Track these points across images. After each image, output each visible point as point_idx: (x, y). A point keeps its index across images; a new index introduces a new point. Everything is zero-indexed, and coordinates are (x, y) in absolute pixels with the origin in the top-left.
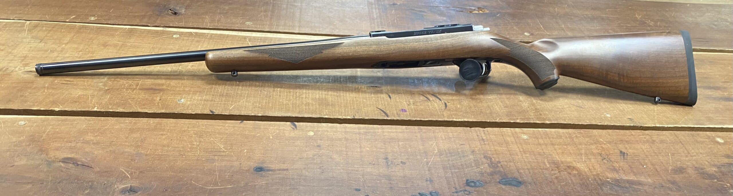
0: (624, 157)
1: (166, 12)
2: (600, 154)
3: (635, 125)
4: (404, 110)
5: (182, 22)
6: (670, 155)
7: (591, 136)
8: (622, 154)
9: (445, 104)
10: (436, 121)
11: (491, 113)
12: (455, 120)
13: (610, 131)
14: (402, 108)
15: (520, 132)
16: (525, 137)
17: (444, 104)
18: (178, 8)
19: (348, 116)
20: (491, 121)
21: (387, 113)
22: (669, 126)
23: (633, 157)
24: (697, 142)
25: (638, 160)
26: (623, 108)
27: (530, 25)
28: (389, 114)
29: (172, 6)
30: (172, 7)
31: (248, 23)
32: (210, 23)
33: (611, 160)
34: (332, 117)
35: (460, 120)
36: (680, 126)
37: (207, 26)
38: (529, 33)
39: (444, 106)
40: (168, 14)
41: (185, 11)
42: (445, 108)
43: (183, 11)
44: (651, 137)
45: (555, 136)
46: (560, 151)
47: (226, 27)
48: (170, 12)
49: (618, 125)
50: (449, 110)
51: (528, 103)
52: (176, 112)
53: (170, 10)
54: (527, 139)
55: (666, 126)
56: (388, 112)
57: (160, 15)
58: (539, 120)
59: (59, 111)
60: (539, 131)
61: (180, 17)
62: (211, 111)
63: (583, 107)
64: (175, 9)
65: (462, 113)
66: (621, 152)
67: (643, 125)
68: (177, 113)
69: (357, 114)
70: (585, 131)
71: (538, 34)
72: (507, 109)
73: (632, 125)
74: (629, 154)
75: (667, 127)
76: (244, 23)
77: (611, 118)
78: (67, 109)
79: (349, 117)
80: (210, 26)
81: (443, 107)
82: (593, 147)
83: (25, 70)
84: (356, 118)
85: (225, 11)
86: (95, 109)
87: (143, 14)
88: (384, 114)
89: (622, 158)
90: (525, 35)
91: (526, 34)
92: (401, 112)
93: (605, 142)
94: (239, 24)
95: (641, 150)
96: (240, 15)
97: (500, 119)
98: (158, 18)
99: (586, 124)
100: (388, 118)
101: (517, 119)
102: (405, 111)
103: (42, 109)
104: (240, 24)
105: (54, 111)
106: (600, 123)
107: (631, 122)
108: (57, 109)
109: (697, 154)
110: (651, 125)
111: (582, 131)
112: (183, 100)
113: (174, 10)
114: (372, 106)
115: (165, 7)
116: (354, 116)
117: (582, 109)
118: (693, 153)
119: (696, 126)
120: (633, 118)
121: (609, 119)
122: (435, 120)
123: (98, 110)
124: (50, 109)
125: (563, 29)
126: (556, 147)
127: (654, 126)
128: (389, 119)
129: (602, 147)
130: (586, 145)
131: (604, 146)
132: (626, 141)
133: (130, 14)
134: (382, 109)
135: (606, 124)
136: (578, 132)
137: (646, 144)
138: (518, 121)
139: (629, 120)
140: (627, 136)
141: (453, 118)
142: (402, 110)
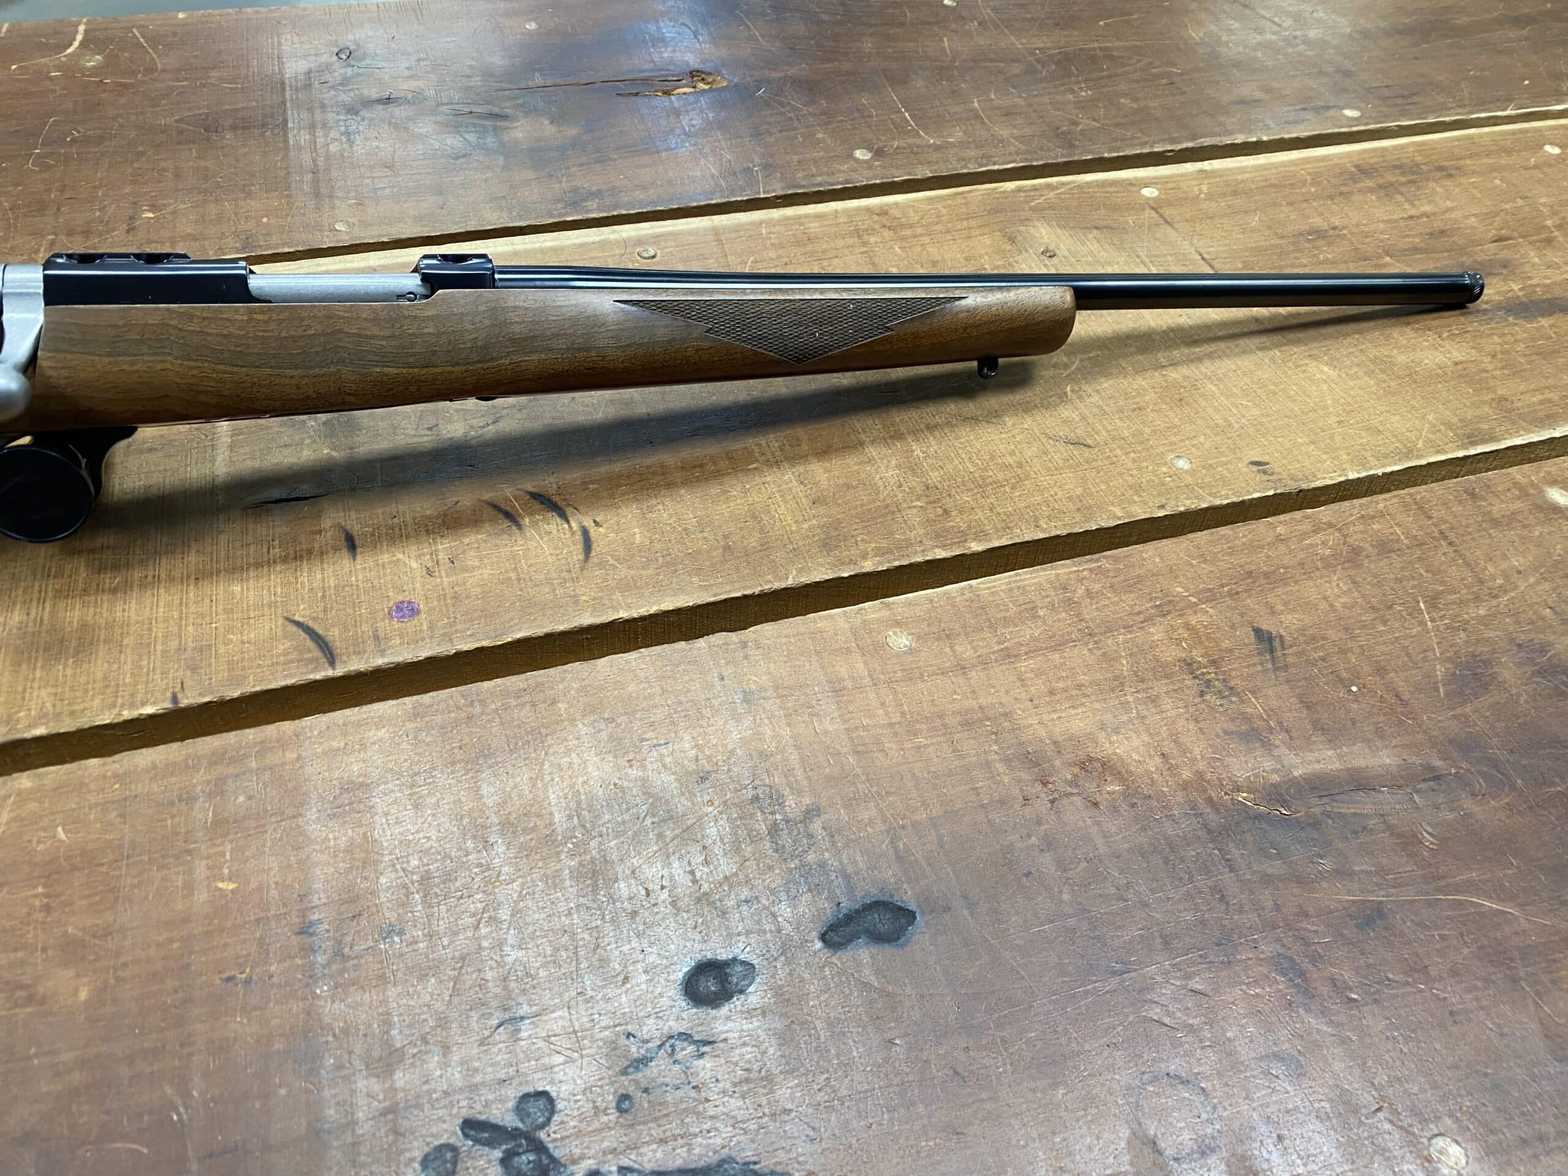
0: (1273, 660)
2: (1189, 664)
3: (1279, 491)
4: (406, 610)
6: (1422, 605)
7: (1140, 579)
8: (1265, 640)
9: (585, 532)
10: (549, 636)
11: (765, 547)
12: (624, 614)
13: (1202, 537)
14: (400, 598)
15: (879, 620)
16: (900, 641)
17: (579, 537)
19: (143, 704)
20: (767, 587)
21: (328, 639)
22: (1389, 470)
23: (1303, 652)
24: (1496, 523)
25: (1323, 659)
26: (1226, 420)
27: (870, 116)
28: (338, 646)
33: (1232, 684)
34: (67, 725)
35: (643, 611)
36: (1424, 462)
38: (870, 149)
39: (580, 546)
42: (581, 557)
44: (1345, 536)
45: (1013, 610)
46: (1038, 687)
49: (1225, 502)
50: (601, 565)
51: (899, 467)
54: (911, 651)
55: (1380, 472)
56: (334, 635)
58: (944, 547)
60: (948, 596)
63: (1089, 442)
65: (651, 572)
66: (1258, 631)
67: (1305, 486)
69: (188, 683)
70: (1116, 560)
71: (898, 148)
72: (822, 510)
73: (1271, 493)
74: (1288, 639)
75: (1384, 474)
77: (1192, 472)
79: (149, 710)
81: (578, 555)
82: (1156, 632)
84: (184, 702)
88: (317, 653)
89: (1270, 666)
90: (857, 160)
91: (859, 154)
92: (395, 622)
93: (1194, 600)
95: (1324, 605)
97: (800, 571)
99: (1112, 523)
100: (330, 673)
101: (864, 556)
102: (414, 612)
106: (1163, 507)
107: (1266, 478)
109: (1506, 576)
110: (1331, 478)
111: (1106, 560)
114: (267, 611)
116: (175, 699)
117: (1087, 452)
118: (1493, 578)
119: (1473, 451)
120: (1266, 459)
121: (1189, 479)
122: (540, 631)
125: (977, 116)
126: (1022, 665)
127: (1342, 479)
128: (339, 671)
129: (1188, 627)
130: (1128, 628)
131: (1193, 620)
132: (1266, 575)
134: (311, 624)
135: (1182, 509)
136: (1091, 570)
137: (1335, 572)
138: (868, 566)
139: (1255, 468)
140: (1262, 547)
141: (616, 609)
142: (399, 607)
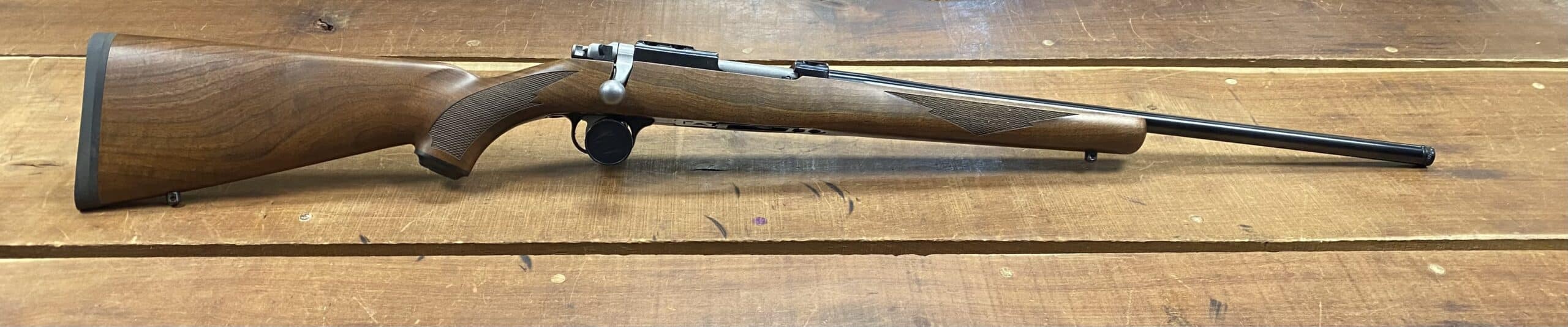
0: (1217, 314)
1: (311, 25)
2: (1168, 309)
3: (1252, 240)
4: (761, 221)
5: (339, 47)
6: (1320, 306)
7: (1152, 268)
8: (1216, 305)
9: (851, 203)
10: (826, 241)
11: (943, 222)
12: (865, 238)
13: (1197, 255)
14: (758, 216)
15: (998, 262)
16: (1009, 273)
17: (848, 204)
18: (336, 16)
19: (641, 237)
20: (941, 239)
21: (724, 226)
22: (1328, 240)
23: (1238, 314)
24: (1386, 275)
25: (1247, 319)
26: (1233, 203)
27: (1059, 22)
28: (728, 229)
29: (325, 13)
30: (324, 14)
31: (471, 43)
32: (394, 45)
33: (1188, 320)
34: (608, 240)
35: (875, 239)
36: (1352, 239)
37: (387, 53)
38: (1053, 40)
39: (848, 207)
40: (315, 31)
41: (349, 22)
42: (848, 212)
43: (345, 21)
44: (1285, 267)
45: (1074, 269)
46: (1078, 304)
47: (426, 52)
48: (318, 25)
49: (1216, 241)
50: (857, 217)
51: (1028, 198)
52: (292, 243)
53: (320, 20)
54: (1012, 278)
55: (1321, 240)
56: (727, 226)
57: (298, 32)
58: (1042, 236)
59: (62, 246)
60: (1039, 259)
61: (337, 33)
62: (363, 238)
63: (1145, 202)
64: (330, 19)
65: (882, 223)
66: (1213, 302)
67: (1269, 240)
68: (293, 245)
69: (660, 233)
70: (1141, 257)
71: (1071, 41)
72: (978, 211)
73: (1247, 240)
74: (1230, 307)
75: (1324, 242)
76: (465, 42)
77: (1202, 224)
78: (77, 243)
79: (643, 240)
80: (393, 53)
81: (846, 211)
82: (1153, 292)
84: (658, 240)
85: (430, 19)
86: (133, 241)
87: (265, 31)
88: (718, 231)
89: (1215, 316)
90: (1044, 46)
91: (1046, 42)
92: (755, 225)
93: (1180, 281)
94: (453, 46)
95: (1259, 296)
96: (459, 26)
97: (960, 235)
98: (292, 40)
99: (1144, 240)
100: (724, 239)
101: (997, 233)
102: (764, 222)
103: (29, 244)
104: (456, 45)
105: (52, 247)
106: (1177, 237)
107: (1247, 233)
108: (58, 244)
109: (1381, 301)
110: (1288, 239)
111: (1135, 256)
112: (309, 216)
113: (326, 21)
114: (697, 211)
115: (310, 15)
116: (654, 238)
117: (1141, 207)
118: (1373, 300)
119: (1387, 239)
120: (1251, 224)
121: (1198, 228)
122: (822, 239)
123: (138, 243)
124: (45, 244)
125: (1129, 28)
126: (1072, 293)
127: (1296, 240)
128: (728, 240)
129: (1172, 292)
130: (1138, 288)
131: (1176, 289)
132: (1229, 278)
133: (239, 33)
134: (716, 219)
135: (1188, 240)
136: (1125, 260)
137: (1272, 282)
138: (998, 238)
139: (1241, 228)
140: (1232, 265)
141: (861, 236)
142: (758, 219)
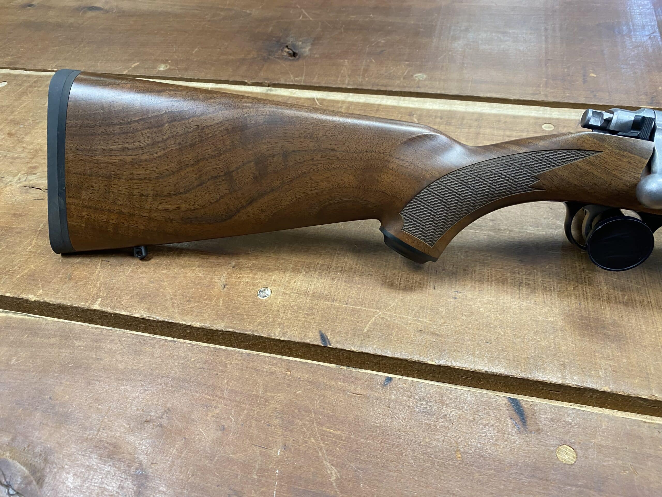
1: (280, 52)
5: (302, 75)
18: (300, 43)
29: (292, 40)
30: (290, 40)
31: (419, 76)
32: (349, 76)
37: (343, 84)
40: (282, 58)
41: (310, 50)
43: (307, 49)
47: (378, 85)
48: (286, 51)
52: (249, 333)
53: (287, 46)
57: (268, 58)
59: (35, 301)
61: (301, 61)
62: (323, 338)
64: (294, 46)
68: (249, 335)
76: (412, 75)
78: (47, 300)
80: (348, 84)
83: (27, 183)
85: (379, 50)
86: (96, 307)
87: (242, 56)
94: (402, 79)
96: (405, 58)
98: (263, 66)
103: (8, 295)
104: (404, 78)
105: (26, 301)
108: (32, 297)
112: (268, 292)
113: (292, 48)
115: (278, 42)
123: (101, 309)
124: (21, 296)
133: (222, 57)
